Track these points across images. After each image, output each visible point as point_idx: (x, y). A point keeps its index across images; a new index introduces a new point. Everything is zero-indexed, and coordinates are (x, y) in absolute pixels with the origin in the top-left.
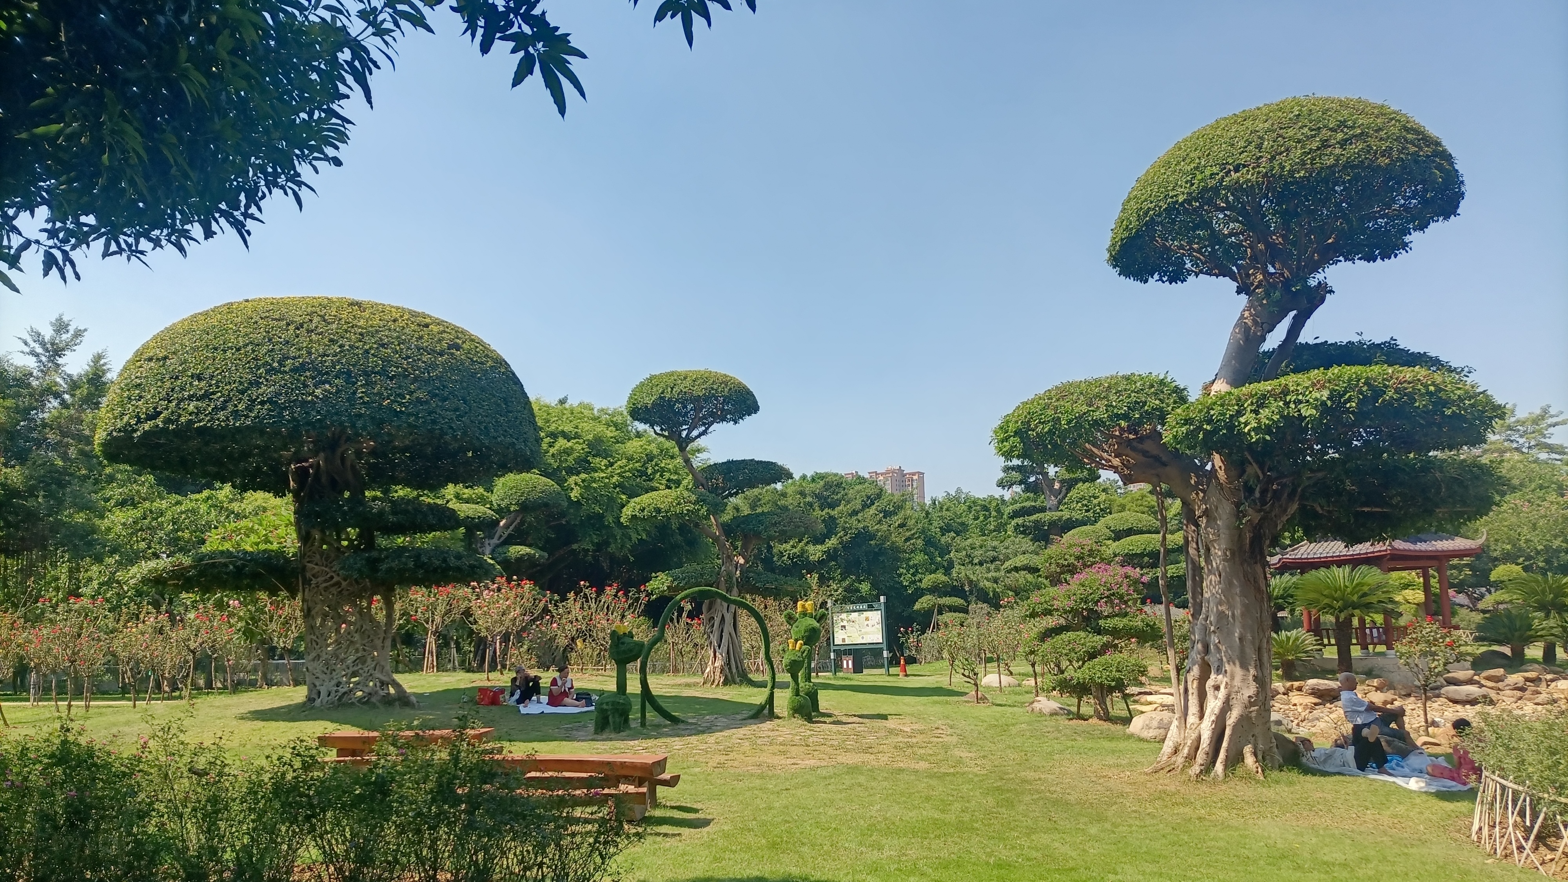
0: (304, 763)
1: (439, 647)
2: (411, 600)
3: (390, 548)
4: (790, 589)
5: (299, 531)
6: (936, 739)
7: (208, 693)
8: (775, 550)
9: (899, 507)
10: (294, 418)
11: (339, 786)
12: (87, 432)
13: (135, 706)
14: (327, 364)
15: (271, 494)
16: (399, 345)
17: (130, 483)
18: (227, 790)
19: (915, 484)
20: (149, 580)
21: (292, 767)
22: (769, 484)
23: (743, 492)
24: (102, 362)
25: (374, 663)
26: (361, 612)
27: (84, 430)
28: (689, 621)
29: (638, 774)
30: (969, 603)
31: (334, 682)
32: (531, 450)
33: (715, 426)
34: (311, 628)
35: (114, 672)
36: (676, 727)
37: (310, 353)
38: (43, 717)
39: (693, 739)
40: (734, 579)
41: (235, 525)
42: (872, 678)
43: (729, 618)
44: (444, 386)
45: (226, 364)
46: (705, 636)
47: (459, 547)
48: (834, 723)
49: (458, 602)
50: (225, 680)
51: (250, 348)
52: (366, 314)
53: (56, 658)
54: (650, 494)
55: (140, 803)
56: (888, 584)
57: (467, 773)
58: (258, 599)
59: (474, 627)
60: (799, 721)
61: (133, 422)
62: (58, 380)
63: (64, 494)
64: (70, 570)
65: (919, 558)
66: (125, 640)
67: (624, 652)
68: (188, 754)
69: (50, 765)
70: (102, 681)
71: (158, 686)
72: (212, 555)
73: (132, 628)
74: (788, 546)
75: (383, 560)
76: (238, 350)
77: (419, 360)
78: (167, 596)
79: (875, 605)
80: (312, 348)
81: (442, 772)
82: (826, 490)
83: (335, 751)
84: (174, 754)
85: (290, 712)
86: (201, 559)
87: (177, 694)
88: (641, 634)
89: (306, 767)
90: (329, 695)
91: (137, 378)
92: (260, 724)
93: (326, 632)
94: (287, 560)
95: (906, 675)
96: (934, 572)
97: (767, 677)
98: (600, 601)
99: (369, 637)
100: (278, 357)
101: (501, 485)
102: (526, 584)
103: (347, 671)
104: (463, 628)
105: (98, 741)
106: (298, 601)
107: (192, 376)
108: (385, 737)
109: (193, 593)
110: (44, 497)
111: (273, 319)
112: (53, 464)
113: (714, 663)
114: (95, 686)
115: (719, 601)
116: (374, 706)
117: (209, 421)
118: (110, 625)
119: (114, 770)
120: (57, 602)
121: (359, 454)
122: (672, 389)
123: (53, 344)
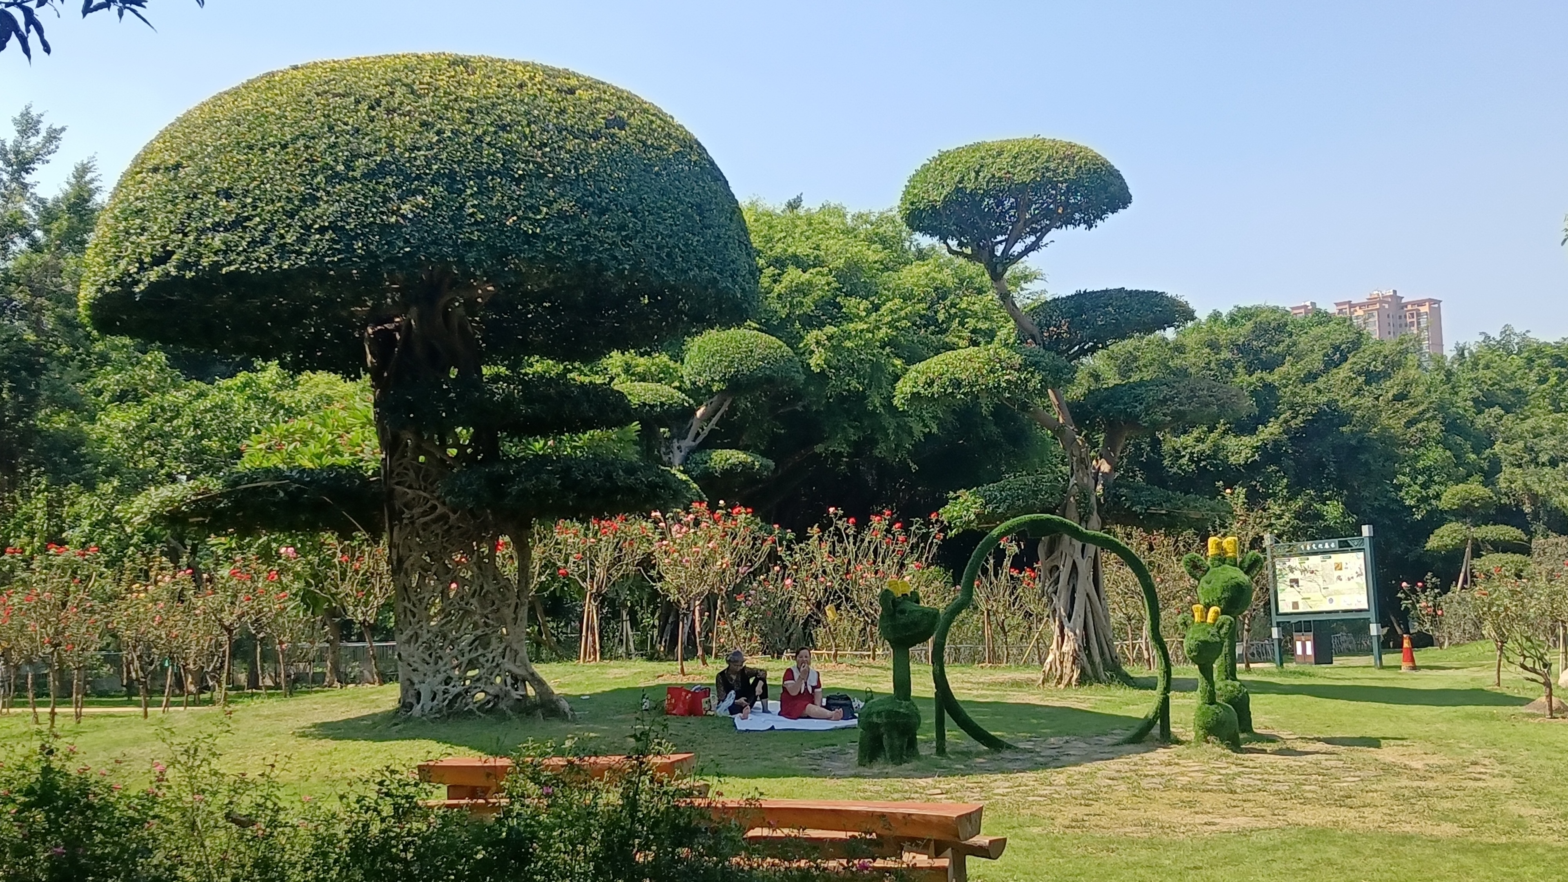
0: (396, 807)
1: (604, 620)
2: (557, 543)
3: (523, 458)
4: (1194, 515)
5: (382, 433)
6: (1472, 783)
7: (253, 695)
8: (1165, 447)
9: (1394, 364)
10: (369, 252)
11: (450, 846)
12: (68, 288)
13: (146, 715)
14: (418, 163)
15: (339, 376)
16: (529, 125)
17: (132, 364)
18: (283, 849)
19: (1423, 321)
20: (161, 516)
21: (379, 813)
22: (1152, 331)
23: (1106, 347)
24: (88, 178)
25: (503, 646)
26: (479, 565)
27: (63, 284)
28: (1015, 574)
29: (935, 835)
30: (1531, 534)
31: (441, 677)
32: (743, 290)
33: (1053, 234)
34: (404, 590)
35: (113, 660)
36: (997, 756)
37: (391, 147)
38: (15, 732)
39: (1028, 778)
40: (1093, 500)
41: (285, 426)
42: (1349, 673)
43: (1085, 567)
44: (601, 190)
45: (267, 171)
46: (1045, 599)
47: (633, 454)
48: (1280, 752)
49: (631, 544)
50: (277, 675)
51: (301, 143)
52: (477, 78)
53: (32, 640)
54: (941, 357)
55: (156, 867)
56: (1376, 504)
57: (651, 829)
58: (323, 544)
59: (659, 585)
60: (1216, 748)
61: (133, 270)
62: (26, 208)
63: (37, 385)
64: (49, 504)
65: (1435, 455)
66: (130, 611)
67: (906, 627)
68: (224, 790)
69: (27, 806)
70: (98, 676)
71: (179, 683)
72: (253, 474)
73: (139, 592)
74: (1188, 440)
75: (513, 478)
76: (284, 147)
77: (560, 148)
78: (188, 542)
79: (1354, 542)
80: (394, 138)
81: (612, 824)
82: (1258, 338)
83: (444, 789)
84: (204, 791)
85: (375, 725)
86: (236, 483)
87: (206, 696)
88: (933, 596)
89: (402, 814)
90: (433, 699)
91: (137, 199)
92: (330, 744)
93: (427, 596)
94: (365, 480)
95: (1415, 668)
96: (1464, 479)
97: (1156, 671)
98: (862, 540)
99: (493, 604)
100: (344, 155)
101: (695, 349)
102: (739, 513)
103: (461, 659)
104: (641, 588)
105: (94, 769)
106: (383, 547)
107: (217, 194)
108: (521, 767)
109: (226, 535)
110: (11, 390)
111: (335, 95)
112: (21, 340)
113: (1060, 646)
114: (89, 683)
115: (1066, 537)
116: (502, 717)
117: (243, 263)
118: (108, 588)
119: (117, 814)
120: (32, 553)
121: (470, 306)
122: (977, 173)
123: (17, 153)
